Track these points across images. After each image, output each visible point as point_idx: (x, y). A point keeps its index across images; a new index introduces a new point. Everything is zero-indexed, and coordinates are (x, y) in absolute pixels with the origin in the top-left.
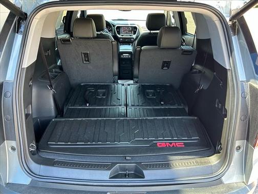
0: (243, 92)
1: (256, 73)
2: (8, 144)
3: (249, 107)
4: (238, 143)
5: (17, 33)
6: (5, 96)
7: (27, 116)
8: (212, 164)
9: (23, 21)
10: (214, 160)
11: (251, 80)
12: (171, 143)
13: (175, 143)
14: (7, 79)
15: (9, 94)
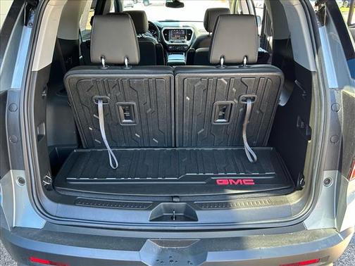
0: (334, 103)
1: (353, 77)
2: (14, 175)
3: (342, 125)
4: (326, 174)
5: (26, 25)
6: (9, 109)
7: (39, 137)
8: (291, 204)
9: (33, 9)
10: (294, 198)
11: (345, 87)
12: (236, 180)
13: (242, 179)
14: (12, 87)
15: (15, 107)
